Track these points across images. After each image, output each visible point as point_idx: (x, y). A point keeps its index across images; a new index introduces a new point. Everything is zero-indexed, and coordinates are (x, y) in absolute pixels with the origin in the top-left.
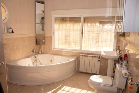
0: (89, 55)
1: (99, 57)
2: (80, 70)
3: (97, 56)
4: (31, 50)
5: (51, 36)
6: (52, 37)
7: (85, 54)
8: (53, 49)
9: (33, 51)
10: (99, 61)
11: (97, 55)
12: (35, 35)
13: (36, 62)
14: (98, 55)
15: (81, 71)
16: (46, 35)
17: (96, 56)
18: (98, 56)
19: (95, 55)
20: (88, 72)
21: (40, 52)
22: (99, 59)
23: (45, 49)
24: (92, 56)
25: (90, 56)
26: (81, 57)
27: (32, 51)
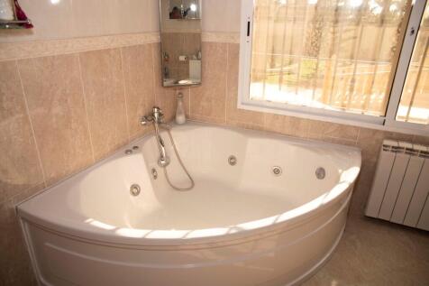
4: (141, 112)
5: (232, 41)
6: (238, 46)
8: (240, 106)
9: (149, 117)
12: (154, 39)
13: (167, 164)
16: (209, 38)
21: (181, 119)
23: (204, 103)
26: (386, 156)
27: (146, 118)
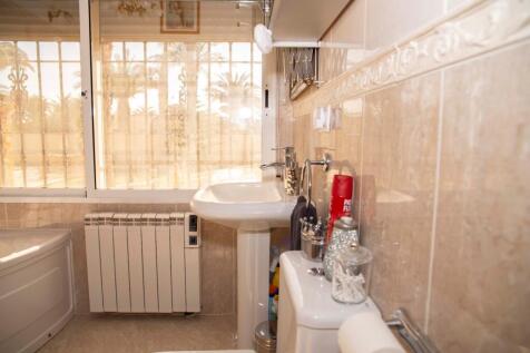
0: (138, 216)
1: (193, 219)
2: (96, 307)
3: (181, 215)
7: (116, 208)
10: (193, 240)
11: (179, 211)
14: (185, 211)
15: (100, 310)
17: (174, 215)
18: (187, 215)
19: (168, 212)
20: (138, 309)
22: (193, 234)
24: (152, 216)
25: (142, 221)
26: (90, 230)
